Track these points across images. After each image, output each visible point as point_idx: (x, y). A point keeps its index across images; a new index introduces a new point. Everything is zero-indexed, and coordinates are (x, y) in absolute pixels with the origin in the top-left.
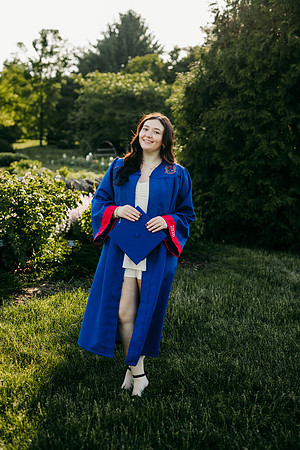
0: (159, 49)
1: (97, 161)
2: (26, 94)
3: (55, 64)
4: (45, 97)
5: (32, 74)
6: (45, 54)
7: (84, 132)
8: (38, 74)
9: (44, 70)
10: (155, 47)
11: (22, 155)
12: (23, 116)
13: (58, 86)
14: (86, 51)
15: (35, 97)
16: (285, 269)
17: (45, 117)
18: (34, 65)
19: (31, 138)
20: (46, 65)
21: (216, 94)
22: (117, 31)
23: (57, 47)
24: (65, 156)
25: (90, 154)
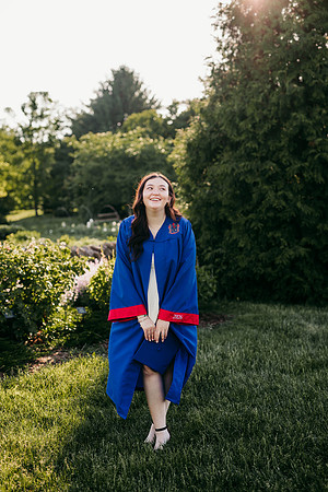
0: (157, 104)
1: (99, 227)
2: (17, 162)
3: (46, 128)
4: (38, 163)
5: (22, 140)
6: (35, 118)
7: (82, 197)
8: (28, 140)
9: (35, 134)
10: (152, 102)
11: (17, 227)
12: (15, 185)
13: (51, 151)
14: (79, 112)
15: (27, 164)
16: (303, 322)
17: (39, 185)
18: (24, 130)
19: (25, 208)
20: (37, 130)
21: (218, 148)
22: (110, 88)
23: (47, 109)
24: (64, 224)
25: (91, 220)
